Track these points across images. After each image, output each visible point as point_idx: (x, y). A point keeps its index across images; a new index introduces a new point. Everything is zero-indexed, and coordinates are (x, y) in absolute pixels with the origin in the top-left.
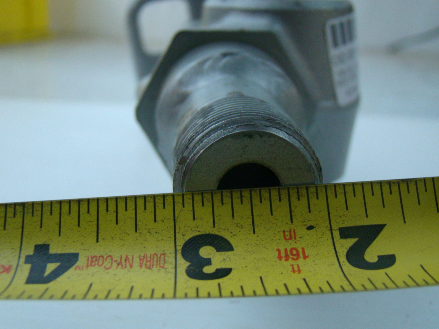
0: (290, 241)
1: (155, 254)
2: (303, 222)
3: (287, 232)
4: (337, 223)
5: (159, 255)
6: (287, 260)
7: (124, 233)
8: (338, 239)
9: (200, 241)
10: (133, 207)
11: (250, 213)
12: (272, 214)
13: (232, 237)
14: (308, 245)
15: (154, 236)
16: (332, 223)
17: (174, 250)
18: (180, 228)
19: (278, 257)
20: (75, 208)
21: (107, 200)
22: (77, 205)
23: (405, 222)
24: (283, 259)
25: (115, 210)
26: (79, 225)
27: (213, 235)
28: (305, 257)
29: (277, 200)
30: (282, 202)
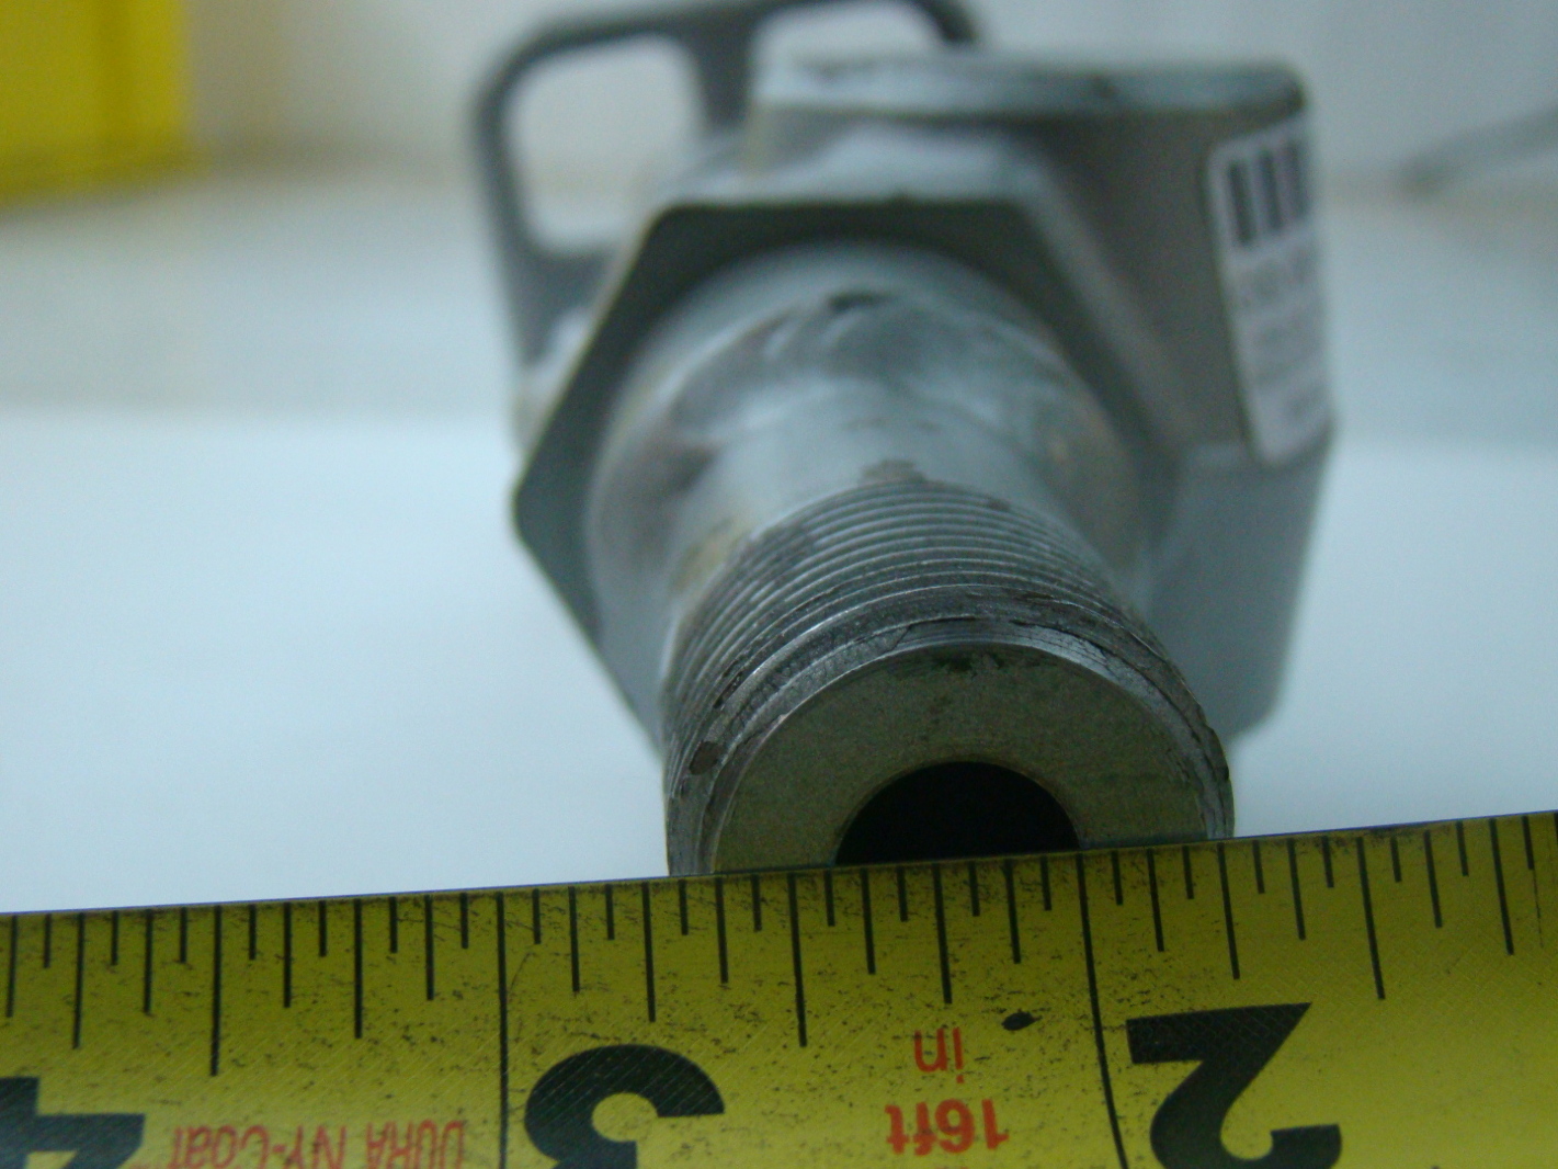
0: (939, 1073)
1: (427, 1124)
2: (992, 999)
3: (930, 1037)
4: (1121, 1001)
5: (441, 1130)
6: (923, 1150)
7: (314, 1039)
8: (1123, 1066)
9: (597, 1075)
10: (350, 942)
11: (790, 966)
12: (872, 969)
13: (718, 1057)
14: (1006, 1090)
15: (424, 1053)
16: (1101, 1002)
17: (497, 1110)
18: (521, 1024)
19: (890, 1140)
20: (132, 942)
21: (252, 912)
22: (141, 929)
23: (1381, 994)
24: (910, 1147)
25: (280, 950)
26: (146, 1008)
27: (645, 1050)
28: (994, 1140)
29: (891, 912)
30: (913, 920)
